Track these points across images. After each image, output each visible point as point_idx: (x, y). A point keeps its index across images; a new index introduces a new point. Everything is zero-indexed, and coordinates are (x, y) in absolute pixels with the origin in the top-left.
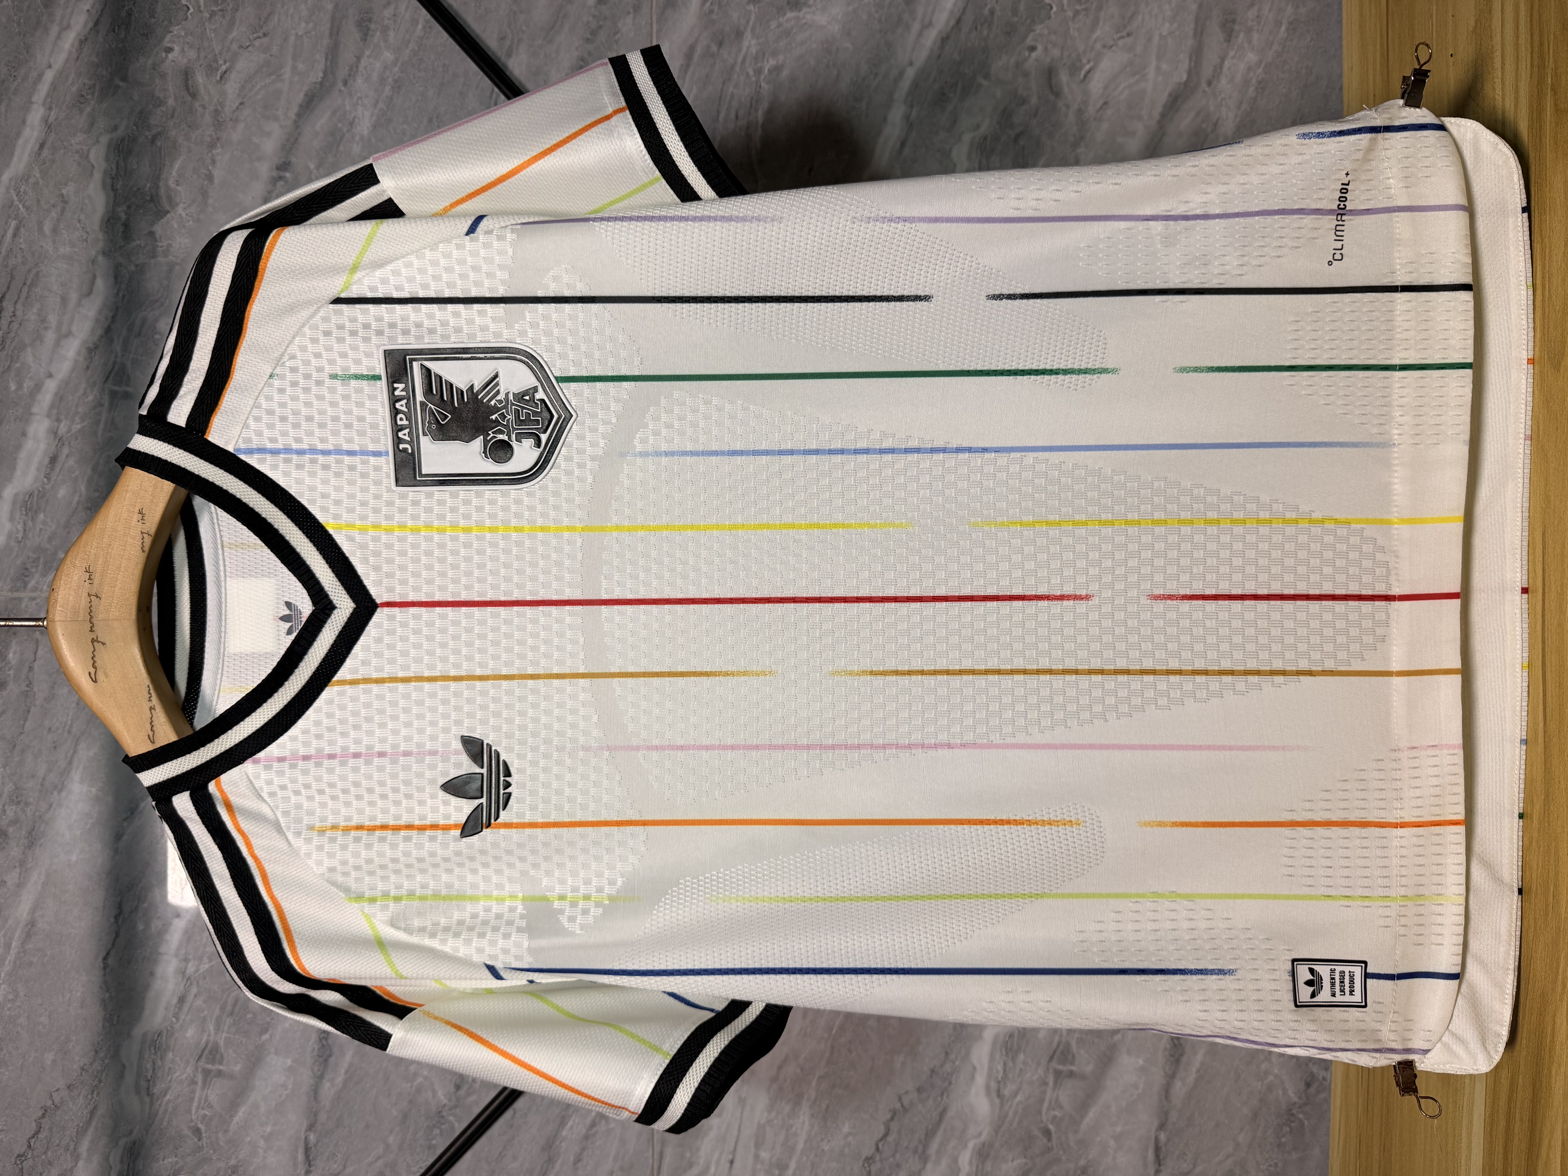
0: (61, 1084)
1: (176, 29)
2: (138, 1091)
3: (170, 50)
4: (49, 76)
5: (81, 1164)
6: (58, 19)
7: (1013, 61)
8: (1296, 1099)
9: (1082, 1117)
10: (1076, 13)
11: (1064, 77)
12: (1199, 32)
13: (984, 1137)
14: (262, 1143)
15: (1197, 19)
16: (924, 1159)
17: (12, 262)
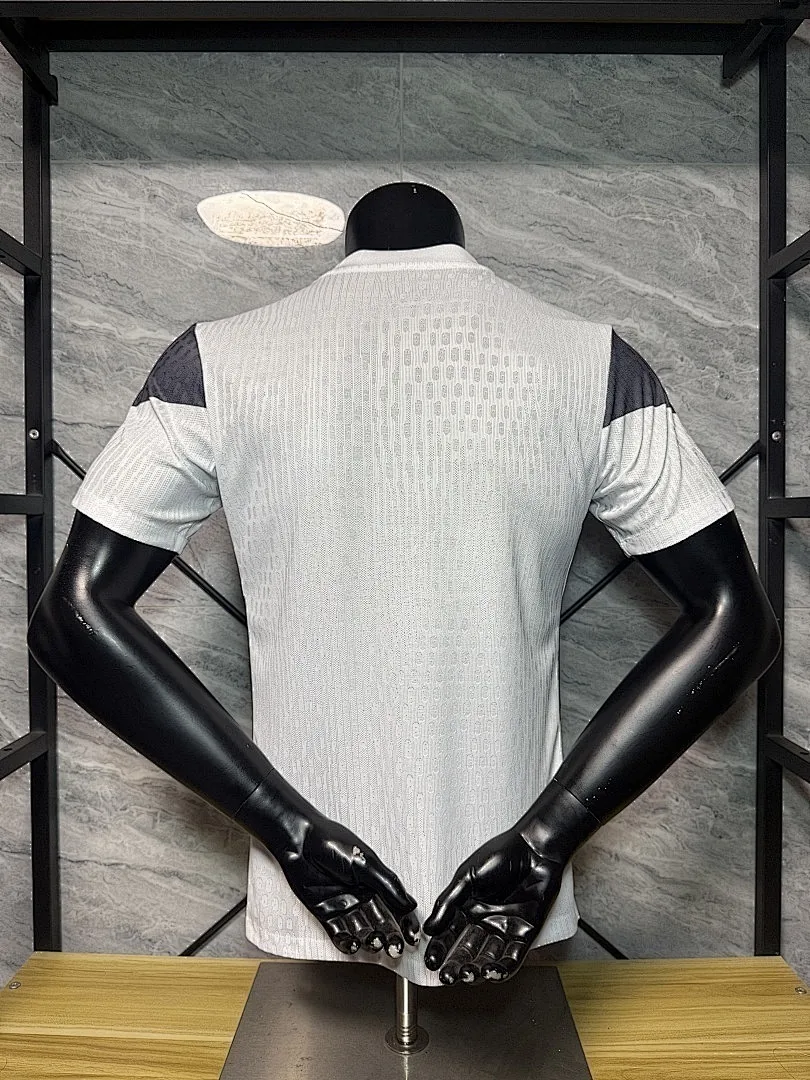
0: (145, 298)
1: (692, 363)
2: (141, 338)
3: (682, 359)
4: (670, 297)
5: (104, 308)
6: (700, 301)
7: (671, 790)
8: (143, 933)
9: (133, 826)
10: (695, 822)
11: (662, 816)
12: (685, 883)
13: (121, 776)
14: (115, 403)
15: (692, 882)
16: (110, 746)
17: (574, 277)
